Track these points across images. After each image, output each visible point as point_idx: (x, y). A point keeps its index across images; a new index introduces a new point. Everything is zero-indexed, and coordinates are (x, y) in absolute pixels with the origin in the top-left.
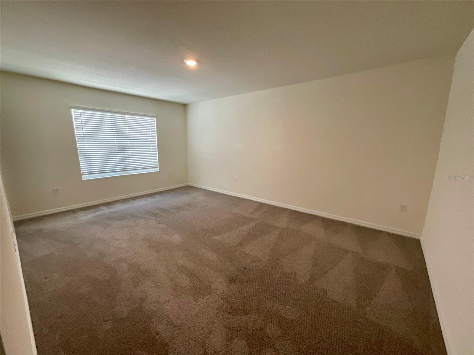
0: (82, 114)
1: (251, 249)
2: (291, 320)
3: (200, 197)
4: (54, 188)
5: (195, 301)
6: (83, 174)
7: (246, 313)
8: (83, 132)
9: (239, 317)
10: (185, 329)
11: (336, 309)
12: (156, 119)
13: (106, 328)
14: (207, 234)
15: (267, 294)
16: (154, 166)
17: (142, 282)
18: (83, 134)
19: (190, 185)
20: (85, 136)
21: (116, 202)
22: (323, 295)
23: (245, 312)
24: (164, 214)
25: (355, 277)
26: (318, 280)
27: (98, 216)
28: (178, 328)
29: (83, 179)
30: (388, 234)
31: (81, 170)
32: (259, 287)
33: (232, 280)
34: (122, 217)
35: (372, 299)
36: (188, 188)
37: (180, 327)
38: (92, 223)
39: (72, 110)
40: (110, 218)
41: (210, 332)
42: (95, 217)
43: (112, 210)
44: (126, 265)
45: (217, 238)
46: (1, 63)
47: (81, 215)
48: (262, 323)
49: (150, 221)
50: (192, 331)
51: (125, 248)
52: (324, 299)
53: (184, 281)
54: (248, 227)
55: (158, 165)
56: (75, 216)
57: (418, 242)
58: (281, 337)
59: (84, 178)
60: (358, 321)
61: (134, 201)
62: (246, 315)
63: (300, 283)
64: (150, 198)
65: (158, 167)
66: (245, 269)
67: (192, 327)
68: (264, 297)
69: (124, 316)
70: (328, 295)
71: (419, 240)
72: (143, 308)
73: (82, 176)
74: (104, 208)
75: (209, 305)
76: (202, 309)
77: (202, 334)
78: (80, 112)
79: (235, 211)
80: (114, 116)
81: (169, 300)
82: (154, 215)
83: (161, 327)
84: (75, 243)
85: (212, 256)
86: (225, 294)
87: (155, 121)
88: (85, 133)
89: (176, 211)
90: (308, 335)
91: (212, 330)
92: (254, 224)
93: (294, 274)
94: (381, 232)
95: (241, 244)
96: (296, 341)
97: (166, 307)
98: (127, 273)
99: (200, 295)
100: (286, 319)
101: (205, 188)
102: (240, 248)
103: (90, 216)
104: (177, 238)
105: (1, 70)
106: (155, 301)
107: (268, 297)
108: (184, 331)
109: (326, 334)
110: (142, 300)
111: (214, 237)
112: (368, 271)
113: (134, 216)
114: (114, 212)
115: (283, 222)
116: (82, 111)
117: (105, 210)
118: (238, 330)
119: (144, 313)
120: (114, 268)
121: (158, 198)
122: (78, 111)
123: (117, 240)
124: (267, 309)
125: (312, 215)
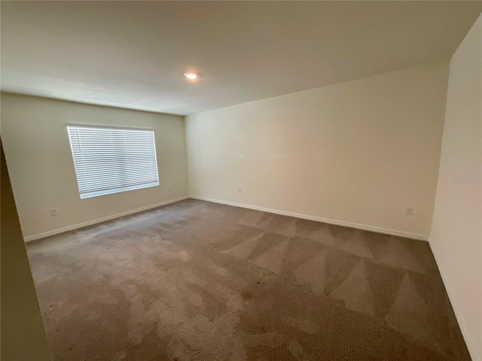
0: (78, 131)
1: (261, 262)
2: (312, 335)
3: (204, 210)
4: (52, 209)
5: (211, 322)
6: (81, 193)
7: (265, 330)
8: (80, 150)
9: (258, 335)
10: (204, 352)
11: (355, 320)
12: (154, 132)
13: (120, 357)
14: (215, 249)
15: (284, 308)
16: (154, 180)
17: (153, 305)
18: (80, 152)
19: (191, 198)
20: (82, 153)
21: (117, 219)
22: (340, 306)
23: (263, 330)
24: (168, 230)
25: (370, 285)
26: (333, 290)
27: (99, 236)
28: (196, 353)
29: (81, 198)
30: (397, 237)
31: (79, 188)
32: (275, 301)
33: (247, 296)
34: (125, 235)
35: (390, 307)
36: (190, 201)
37: (198, 351)
38: (93, 243)
39: (68, 128)
40: (112, 237)
41: (230, 354)
42: (96, 237)
43: (113, 228)
44: (135, 287)
45: (225, 252)
46: (1, 85)
47: (82, 235)
48: (283, 340)
49: (154, 238)
50: (211, 355)
51: (132, 269)
52: (342, 310)
53: (197, 300)
54: (255, 239)
55: (158, 179)
56: (75, 236)
57: (427, 244)
58: (305, 355)
59: (83, 196)
60: (379, 331)
61: (135, 218)
62: (266, 333)
63: (316, 294)
64: (151, 213)
65: (158, 181)
66: (258, 283)
67: (211, 350)
68: (281, 312)
69: (138, 343)
70: (346, 305)
71: (428, 242)
72: (157, 333)
73: (80, 195)
74: (104, 227)
75: (226, 325)
76: (219, 330)
77: (222, 357)
78: (76, 130)
79: (241, 222)
80: (111, 131)
81: (183, 322)
82: (159, 231)
83: (178, 352)
84: (78, 266)
85: (223, 272)
86: (241, 311)
87: (153, 134)
88: (81, 151)
89: (180, 226)
90: (331, 349)
91: (232, 352)
92: (261, 235)
93: (308, 286)
94: (389, 236)
95: (251, 257)
96: (320, 358)
97: (181, 330)
98: (136, 295)
99: (215, 314)
100: (306, 334)
101: (207, 200)
102: (250, 261)
103: (91, 236)
104: (184, 255)
105: (1, 91)
106: (169, 324)
107: (286, 312)
108: (204, 355)
109: (349, 347)
110: (156, 324)
111: (222, 252)
112: (382, 278)
113: (138, 234)
114: (115, 230)
115: (290, 232)
116: (78, 128)
117: (106, 229)
118: (259, 350)
119: (159, 338)
120: (122, 291)
121: (160, 213)
122: (75, 128)
123: (122, 260)
124: (286, 325)
125: (318, 222)
